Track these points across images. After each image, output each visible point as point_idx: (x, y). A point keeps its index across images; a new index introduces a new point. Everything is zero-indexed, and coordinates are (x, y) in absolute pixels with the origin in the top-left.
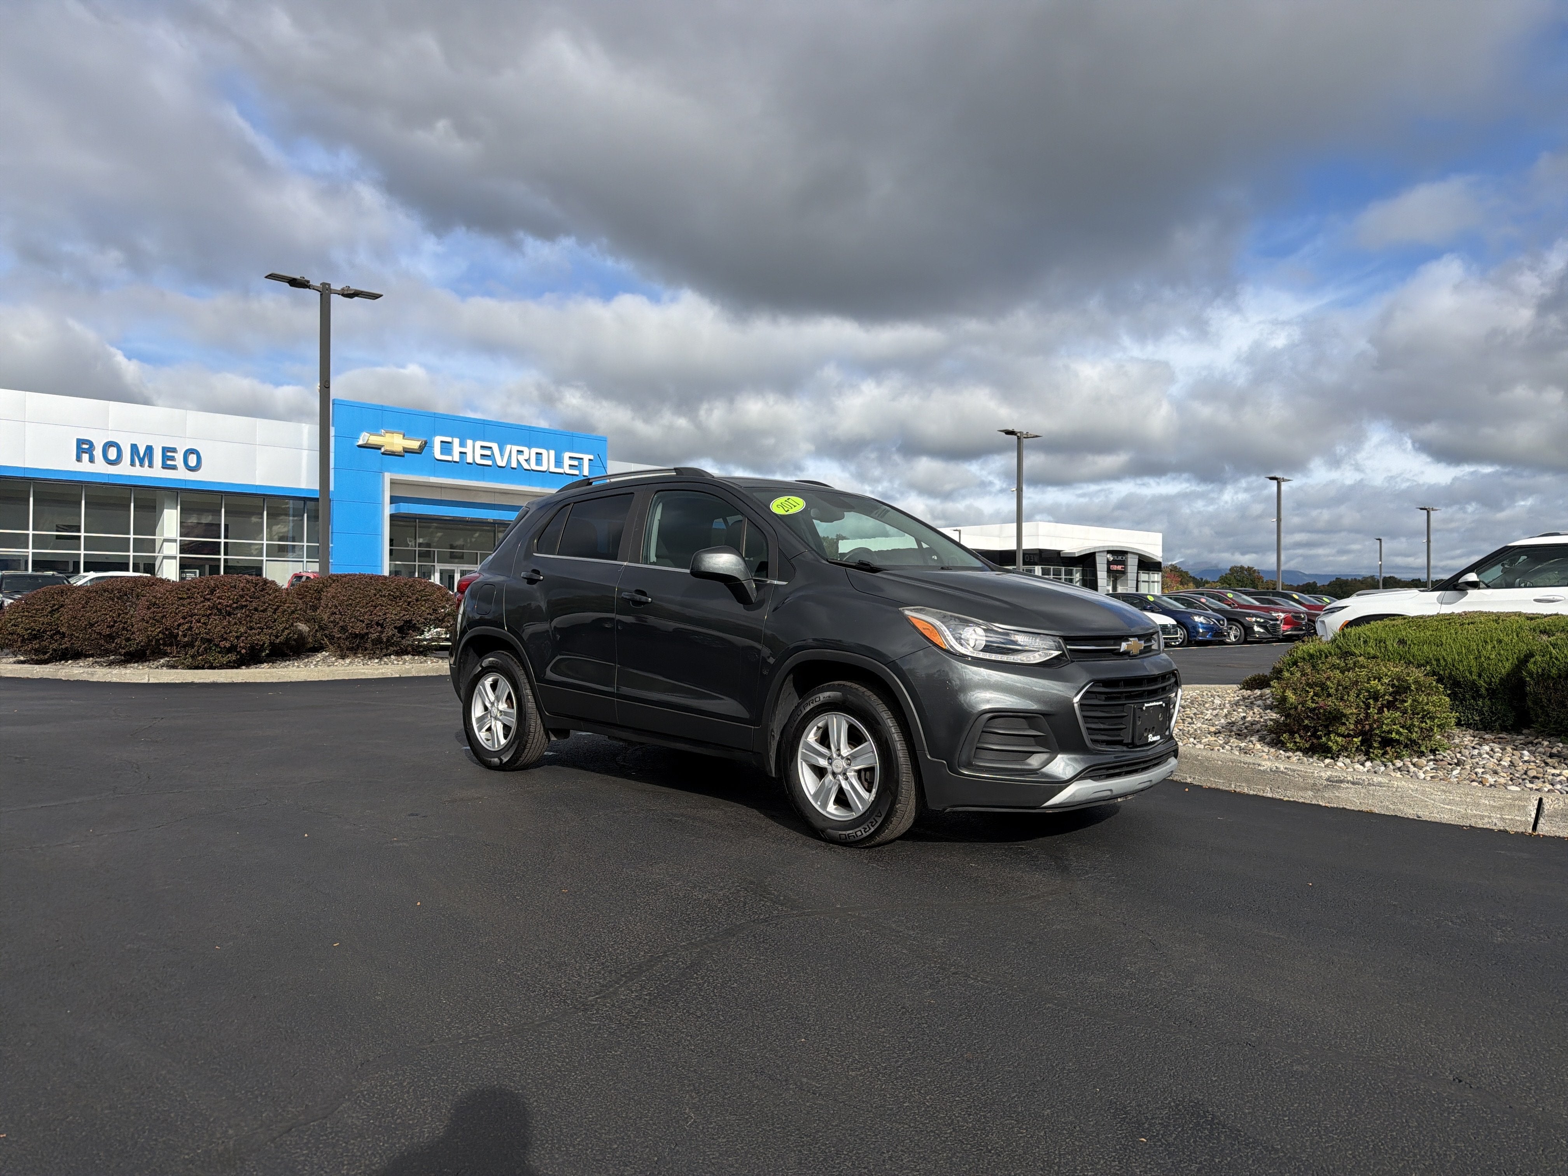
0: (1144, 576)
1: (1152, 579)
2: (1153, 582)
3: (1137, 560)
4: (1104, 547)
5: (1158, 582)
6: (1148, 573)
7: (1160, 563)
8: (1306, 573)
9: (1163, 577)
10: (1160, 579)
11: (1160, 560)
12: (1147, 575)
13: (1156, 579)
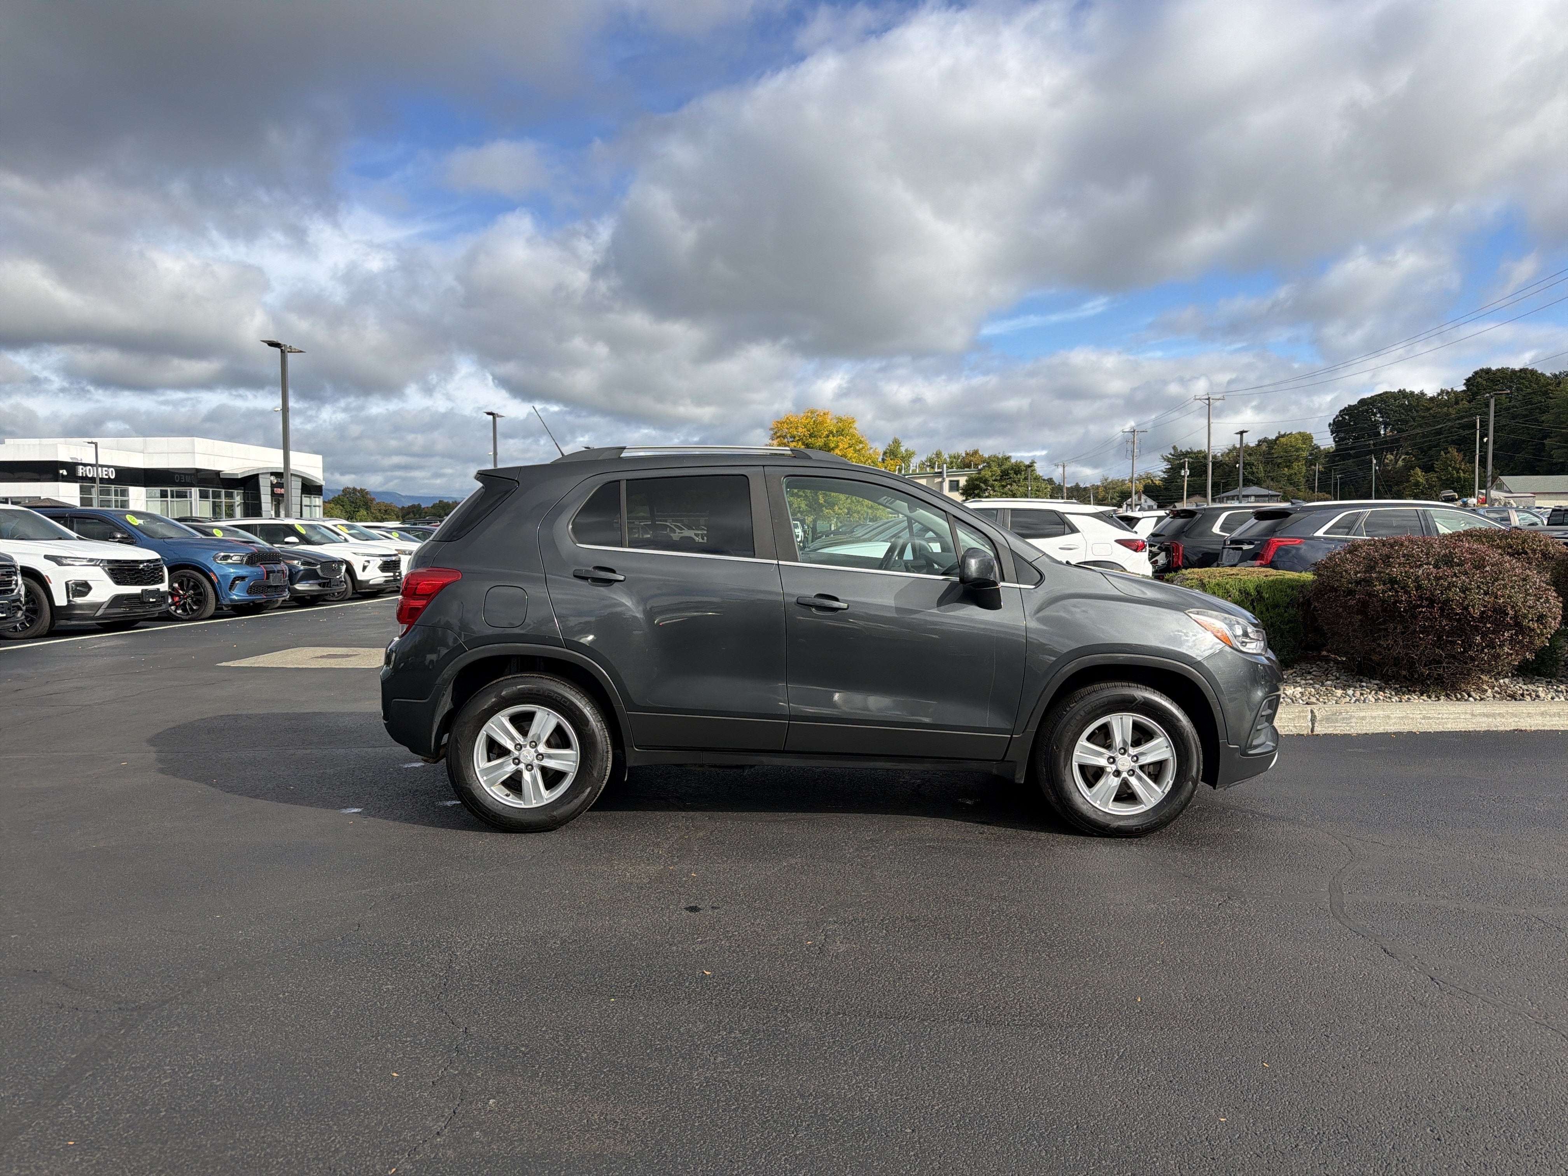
0: (306, 501)
1: (313, 504)
2: (315, 506)
3: (300, 483)
4: (267, 468)
5: (319, 506)
6: (310, 497)
7: (321, 487)
8: (403, 494)
9: (324, 502)
10: (321, 504)
11: (323, 483)
12: (308, 499)
13: (317, 504)
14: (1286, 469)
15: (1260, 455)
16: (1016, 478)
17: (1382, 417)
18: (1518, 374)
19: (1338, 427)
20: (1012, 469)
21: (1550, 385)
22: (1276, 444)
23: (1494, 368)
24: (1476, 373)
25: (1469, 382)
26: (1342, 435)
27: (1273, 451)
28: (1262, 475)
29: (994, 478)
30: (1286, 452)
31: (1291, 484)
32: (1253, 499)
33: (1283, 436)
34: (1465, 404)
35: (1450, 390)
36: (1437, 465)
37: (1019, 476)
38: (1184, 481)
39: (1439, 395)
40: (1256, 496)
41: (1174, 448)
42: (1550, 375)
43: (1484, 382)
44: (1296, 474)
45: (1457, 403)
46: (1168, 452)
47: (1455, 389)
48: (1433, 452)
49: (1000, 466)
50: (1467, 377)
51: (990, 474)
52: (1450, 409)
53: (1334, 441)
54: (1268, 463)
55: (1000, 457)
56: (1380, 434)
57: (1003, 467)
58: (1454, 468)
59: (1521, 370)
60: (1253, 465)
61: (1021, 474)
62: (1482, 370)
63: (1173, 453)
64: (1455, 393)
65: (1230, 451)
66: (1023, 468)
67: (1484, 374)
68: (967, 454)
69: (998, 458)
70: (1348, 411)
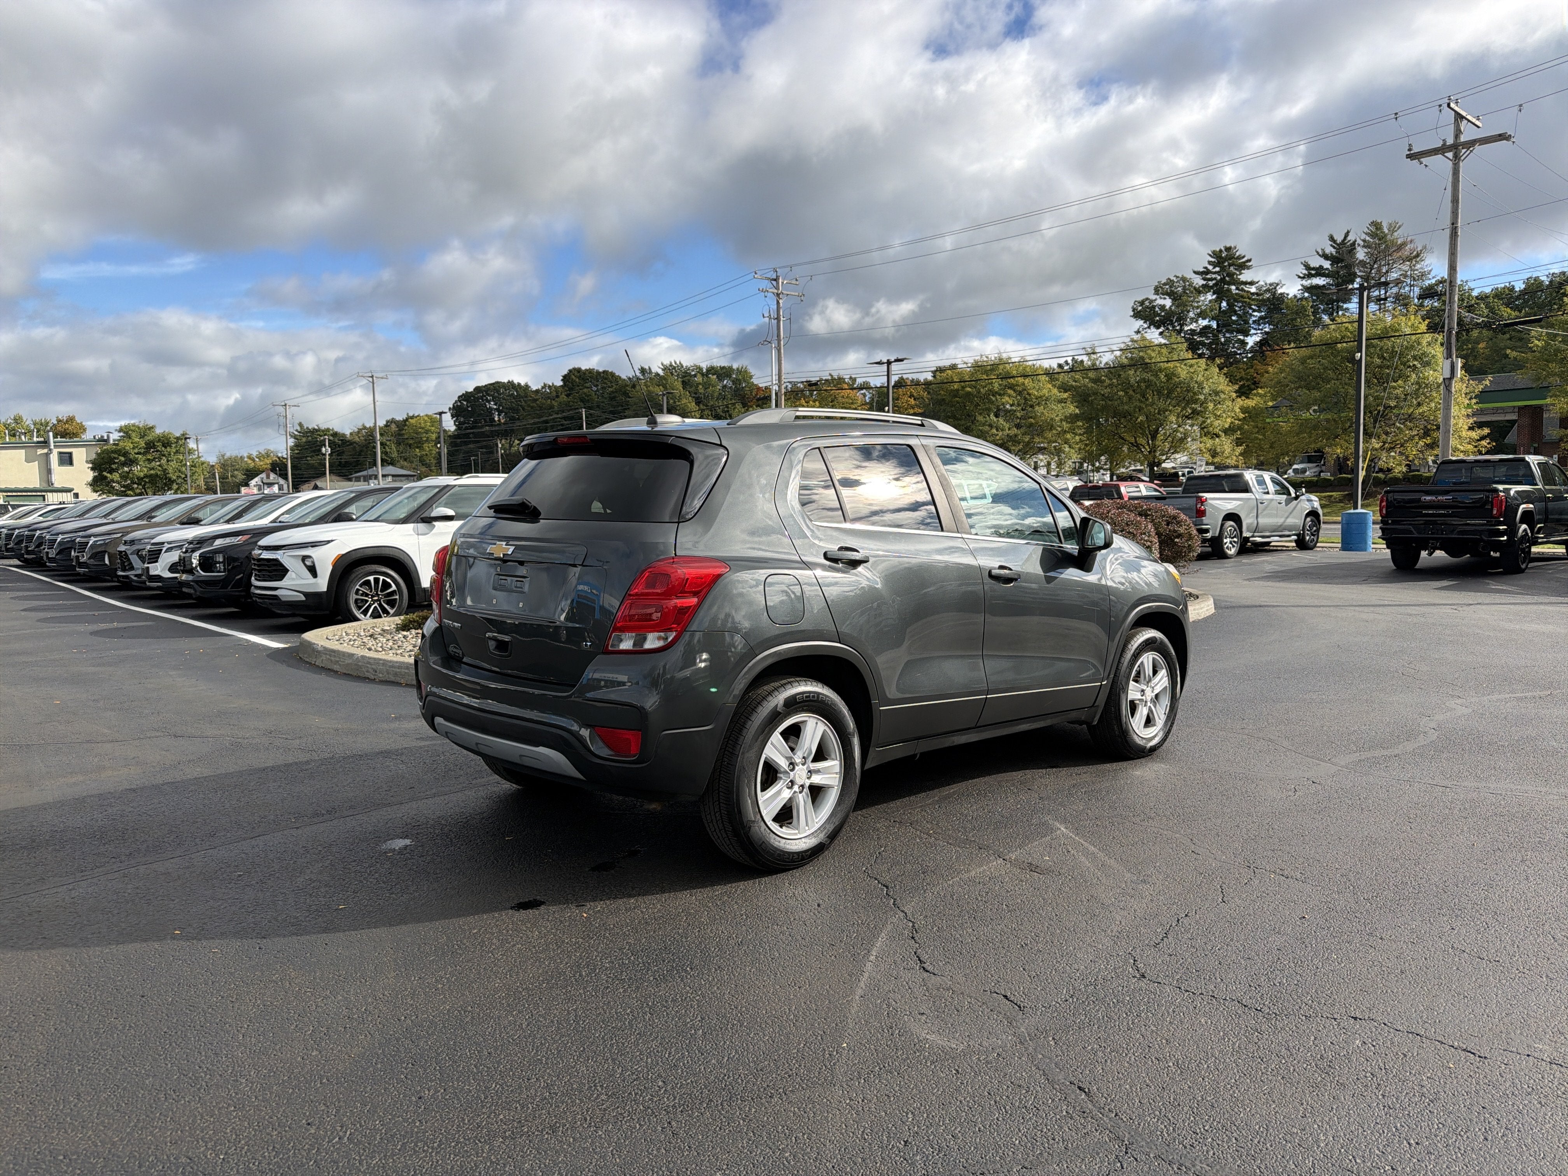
14: (417, 450)
15: (392, 435)
16: (166, 451)
17: (495, 404)
18: (602, 375)
19: (457, 411)
20: (159, 441)
21: (627, 386)
22: (406, 425)
23: (583, 368)
24: (570, 371)
25: (565, 378)
26: (462, 419)
27: (404, 432)
28: (395, 455)
29: (136, 451)
30: (416, 433)
31: (423, 465)
32: (390, 479)
33: (412, 417)
34: (563, 398)
35: (551, 384)
37: (168, 449)
38: (325, 459)
39: (543, 388)
40: (393, 476)
41: (300, 425)
42: (626, 378)
43: (577, 380)
44: (427, 455)
45: (557, 396)
46: (293, 428)
47: (555, 384)
49: (142, 437)
50: (563, 374)
51: (132, 446)
52: (553, 402)
53: (455, 424)
54: (400, 444)
55: (141, 426)
56: (495, 421)
57: (147, 438)
59: (604, 372)
60: (386, 445)
61: (171, 446)
62: (574, 369)
63: (299, 430)
64: (555, 387)
65: (360, 430)
66: (173, 440)
67: (576, 373)
68: (59, 421)
69: (139, 428)
70: (466, 397)
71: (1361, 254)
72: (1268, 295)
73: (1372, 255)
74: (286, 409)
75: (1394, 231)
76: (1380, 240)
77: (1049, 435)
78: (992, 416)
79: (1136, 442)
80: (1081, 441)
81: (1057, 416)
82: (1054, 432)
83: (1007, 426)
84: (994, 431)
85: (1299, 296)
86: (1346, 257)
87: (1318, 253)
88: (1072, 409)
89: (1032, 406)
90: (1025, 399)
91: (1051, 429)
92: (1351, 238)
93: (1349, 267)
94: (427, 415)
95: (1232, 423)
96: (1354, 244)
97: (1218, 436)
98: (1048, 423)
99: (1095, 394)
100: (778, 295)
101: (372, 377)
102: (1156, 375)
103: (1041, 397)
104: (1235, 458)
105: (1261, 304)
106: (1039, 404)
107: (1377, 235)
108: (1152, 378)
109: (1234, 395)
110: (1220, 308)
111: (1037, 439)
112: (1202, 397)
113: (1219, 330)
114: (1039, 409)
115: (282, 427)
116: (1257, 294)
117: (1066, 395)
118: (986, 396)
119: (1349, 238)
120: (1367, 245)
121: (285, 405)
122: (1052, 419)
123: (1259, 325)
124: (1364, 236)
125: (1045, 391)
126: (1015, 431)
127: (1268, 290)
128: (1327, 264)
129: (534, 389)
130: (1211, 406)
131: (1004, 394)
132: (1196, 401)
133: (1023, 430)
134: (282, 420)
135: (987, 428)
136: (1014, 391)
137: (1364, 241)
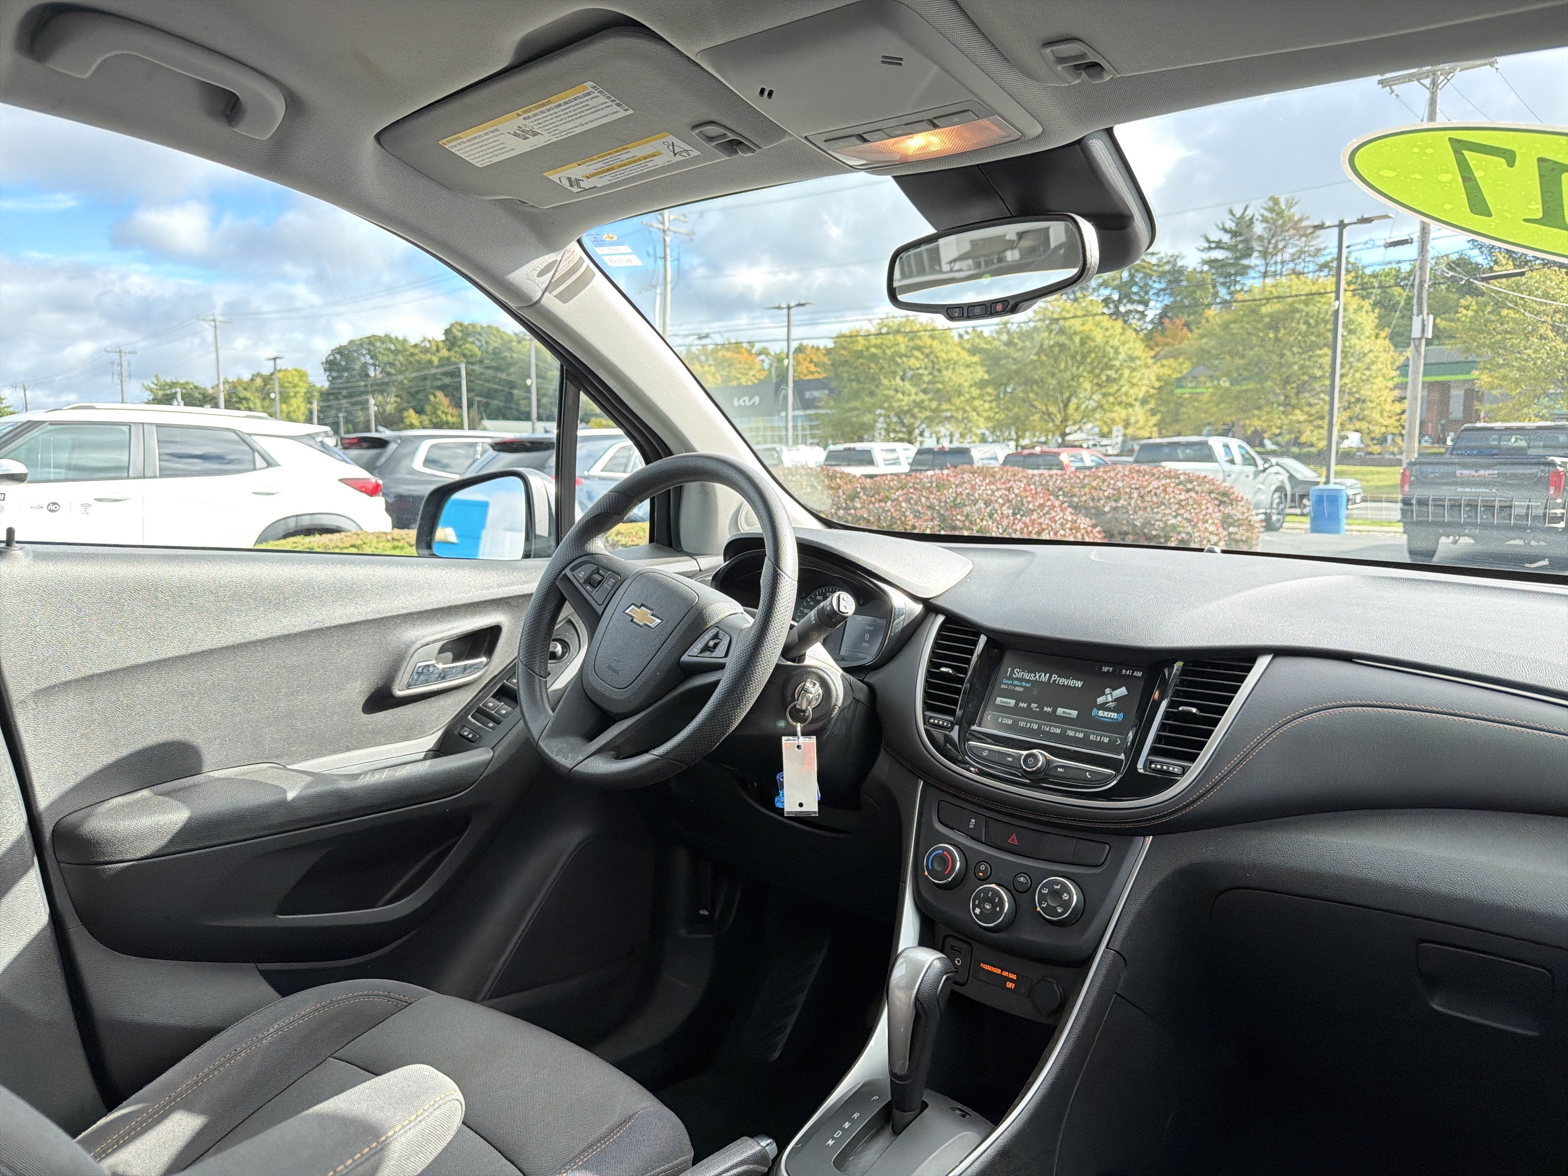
15: (257, 392)
17: (371, 359)
18: (487, 330)
19: (331, 365)
21: (513, 342)
22: (274, 380)
23: (467, 323)
24: (452, 325)
25: (447, 333)
26: (335, 374)
27: (269, 386)
30: (285, 388)
33: (279, 371)
34: (444, 352)
35: (431, 339)
36: (428, 408)
39: (422, 342)
42: (512, 334)
43: (460, 334)
44: (294, 411)
45: (438, 351)
47: (436, 338)
48: (420, 396)
50: (445, 328)
52: (433, 356)
53: (328, 379)
54: (265, 399)
56: (370, 376)
58: (443, 412)
59: (489, 327)
60: (249, 400)
62: (457, 323)
63: (155, 382)
64: (436, 341)
67: (459, 327)
70: (340, 351)
71: (1259, 229)
72: (1167, 268)
73: (1270, 230)
74: (121, 356)
75: (1290, 207)
76: (1277, 215)
77: (957, 401)
78: (898, 379)
79: (1047, 410)
80: (991, 408)
81: (966, 381)
82: (963, 398)
83: (913, 390)
84: (900, 396)
85: (1198, 270)
86: (1245, 231)
87: (1218, 226)
88: (981, 374)
89: (939, 371)
90: (933, 362)
91: (959, 396)
92: (1249, 213)
93: (1247, 241)
94: (296, 370)
95: (1148, 391)
96: (1251, 219)
97: (1132, 406)
98: (956, 390)
99: (1007, 357)
100: (664, 231)
101: (214, 320)
102: (1071, 339)
103: (949, 360)
104: (1148, 429)
105: (1163, 275)
106: (947, 368)
107: (1274, 210)
108: (1067, 342)
109: (1150, 361)
110: (1121, 278)
111: (945, 406)
112: (1117, 363)
113: (1120, 300)
114: (947, 374)
115: (116, 376)
116: (1158, 266)
117: (976, 359)
118: (892, 359)
119: (1247, 213)
120: (1265, 220)
121: (120, 352)
122: (960, 385)
123: (1159, 296)
124: (1262, 211)
125: (953, 355)
126: (922, 396)
127: (1168, 262)
128: (1226, 238)
129: (413, 343)
130: (1126, 372)
131: (911, 356)
132: (1111, 368)
133: (930, 396)
134: (117, 369)
135: (892, 393)
136: (922, 353)
137: (1262, 216)
